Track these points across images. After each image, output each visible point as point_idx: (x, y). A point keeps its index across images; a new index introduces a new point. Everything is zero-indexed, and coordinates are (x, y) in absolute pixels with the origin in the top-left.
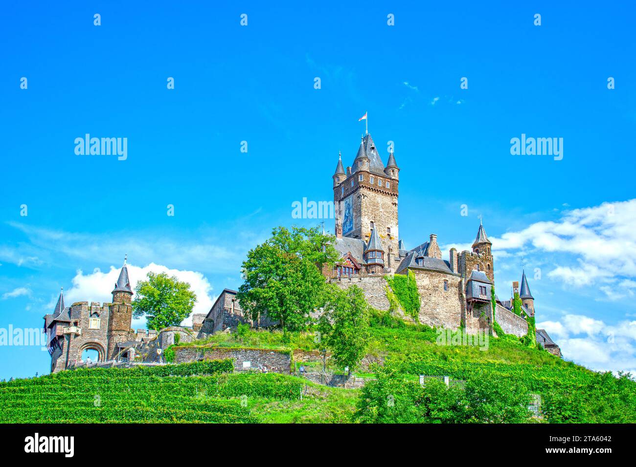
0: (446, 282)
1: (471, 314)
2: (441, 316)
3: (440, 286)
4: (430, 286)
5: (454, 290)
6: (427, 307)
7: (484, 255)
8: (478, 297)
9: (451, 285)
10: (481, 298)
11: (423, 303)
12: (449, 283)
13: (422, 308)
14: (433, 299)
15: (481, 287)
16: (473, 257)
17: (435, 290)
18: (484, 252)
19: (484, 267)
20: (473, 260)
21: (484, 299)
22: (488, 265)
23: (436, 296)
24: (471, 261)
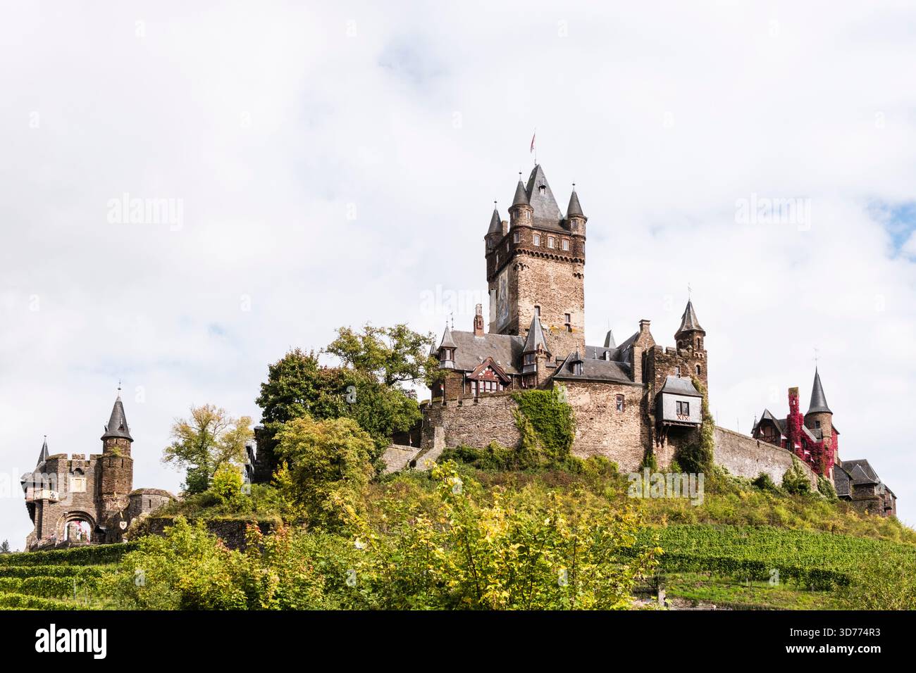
0: (620, 397)
1: (663, 447)
2: (611, 452)
3: (609, 404)
4: (591, 406)
5: (636, 409)
6: (586, 438)
7: (691, 351)
8: (672, 419)
9: (631, 402)
10: (679, 420)
11: (578, 433)
12: (625, 399)
13: (577, 441)
14: (596, 426)
15: (681, 402)
16: (669, 355)
17: (601, 412)
18: (690, 346)
19: (690, 370)
20: (668, 360)
21: (684, 421)
22: (698, 366)
23: (602, 420)
24: (665, 361)
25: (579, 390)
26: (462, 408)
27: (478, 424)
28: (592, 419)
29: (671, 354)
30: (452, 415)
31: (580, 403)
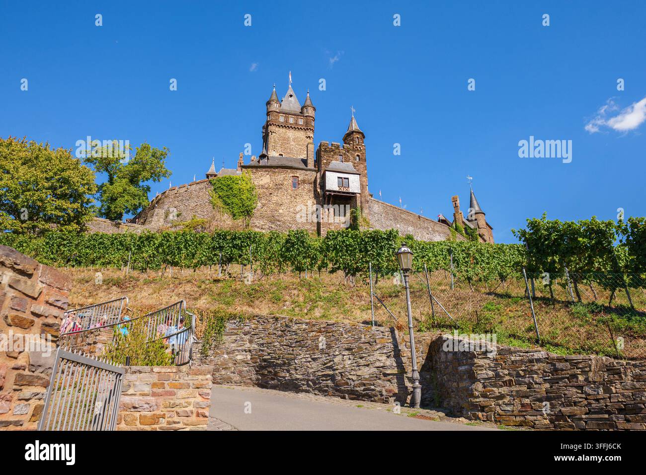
0: (295, 178)
2: (286, 218)
3: (286, 183)
4: (270, 185)
5: (308, 186)
6: (265, 208)
7: (352, 145)
8: (335, 189)
9: (304, 182)
10: (340, 190)
11: (259, 204)
12: (300, 179)
13: (258, 210)
14: (274, 199)
15: (342, 178)
16: (333, 148)
17: (278, 189)
18: (351, 142)
19: (351, 158)
20: (333, 151)
21: (345, 191)
22: (358, 156)
23: (279, 195)
24: (330, 152)
25: (261, 174)
26: (177, 195)
27: (187, 204)
28: (271, 194)
29: (335, 147)
30: (171, 200)
31: (261, 183)
